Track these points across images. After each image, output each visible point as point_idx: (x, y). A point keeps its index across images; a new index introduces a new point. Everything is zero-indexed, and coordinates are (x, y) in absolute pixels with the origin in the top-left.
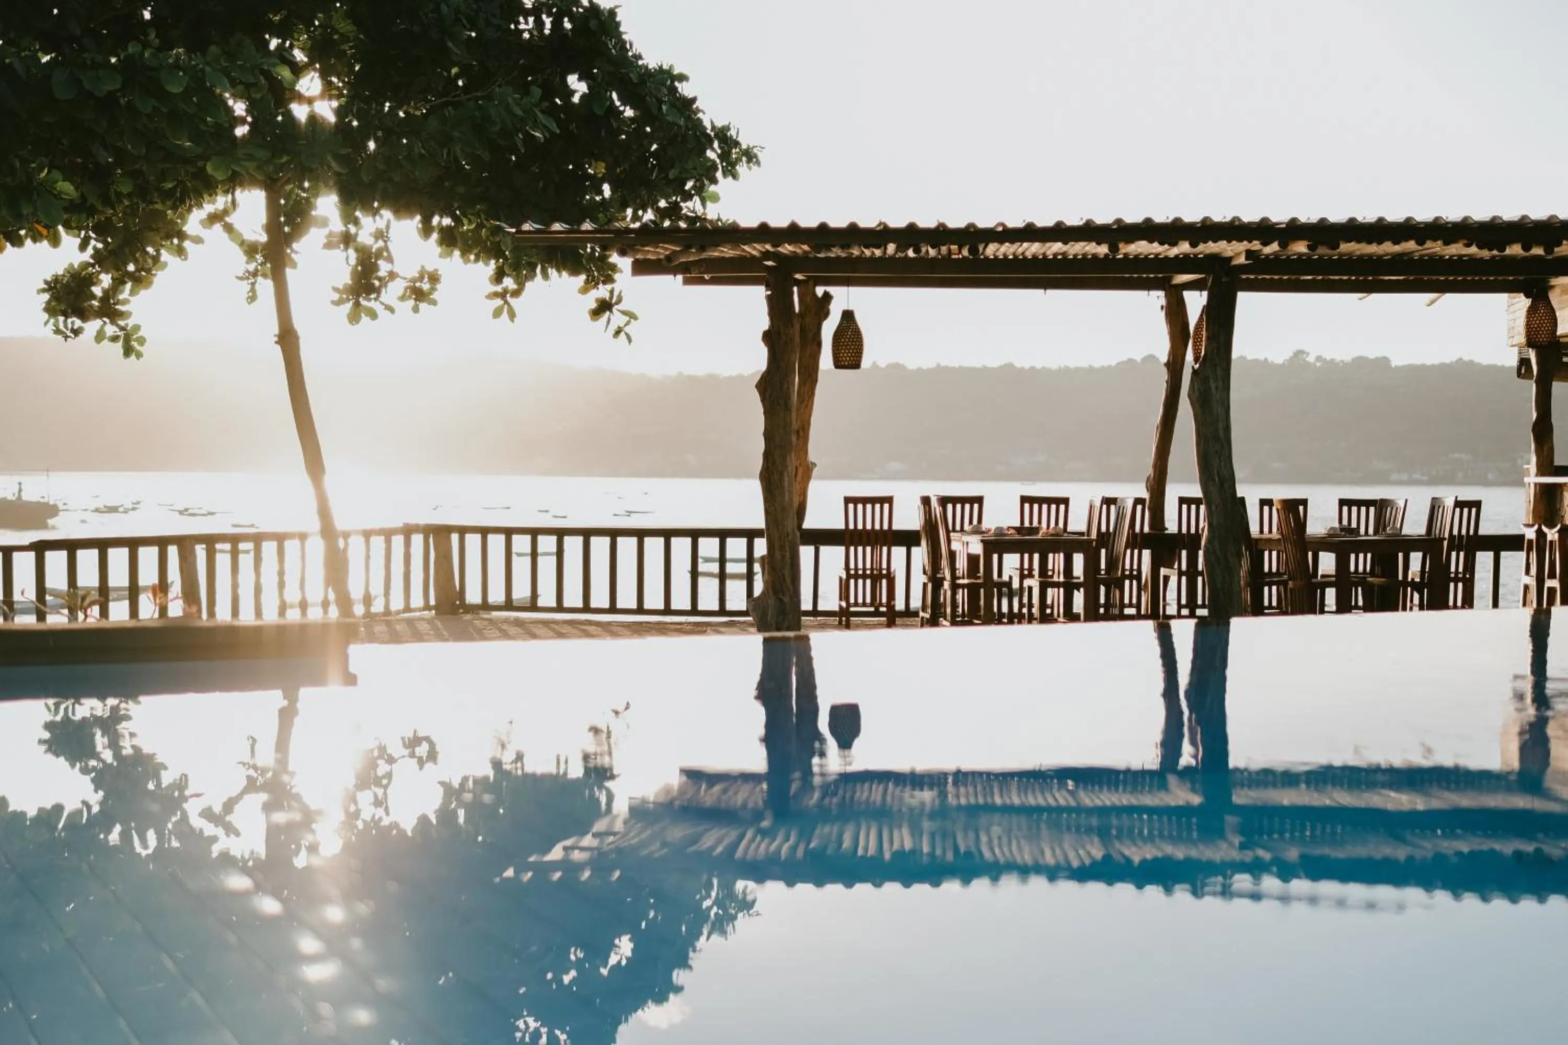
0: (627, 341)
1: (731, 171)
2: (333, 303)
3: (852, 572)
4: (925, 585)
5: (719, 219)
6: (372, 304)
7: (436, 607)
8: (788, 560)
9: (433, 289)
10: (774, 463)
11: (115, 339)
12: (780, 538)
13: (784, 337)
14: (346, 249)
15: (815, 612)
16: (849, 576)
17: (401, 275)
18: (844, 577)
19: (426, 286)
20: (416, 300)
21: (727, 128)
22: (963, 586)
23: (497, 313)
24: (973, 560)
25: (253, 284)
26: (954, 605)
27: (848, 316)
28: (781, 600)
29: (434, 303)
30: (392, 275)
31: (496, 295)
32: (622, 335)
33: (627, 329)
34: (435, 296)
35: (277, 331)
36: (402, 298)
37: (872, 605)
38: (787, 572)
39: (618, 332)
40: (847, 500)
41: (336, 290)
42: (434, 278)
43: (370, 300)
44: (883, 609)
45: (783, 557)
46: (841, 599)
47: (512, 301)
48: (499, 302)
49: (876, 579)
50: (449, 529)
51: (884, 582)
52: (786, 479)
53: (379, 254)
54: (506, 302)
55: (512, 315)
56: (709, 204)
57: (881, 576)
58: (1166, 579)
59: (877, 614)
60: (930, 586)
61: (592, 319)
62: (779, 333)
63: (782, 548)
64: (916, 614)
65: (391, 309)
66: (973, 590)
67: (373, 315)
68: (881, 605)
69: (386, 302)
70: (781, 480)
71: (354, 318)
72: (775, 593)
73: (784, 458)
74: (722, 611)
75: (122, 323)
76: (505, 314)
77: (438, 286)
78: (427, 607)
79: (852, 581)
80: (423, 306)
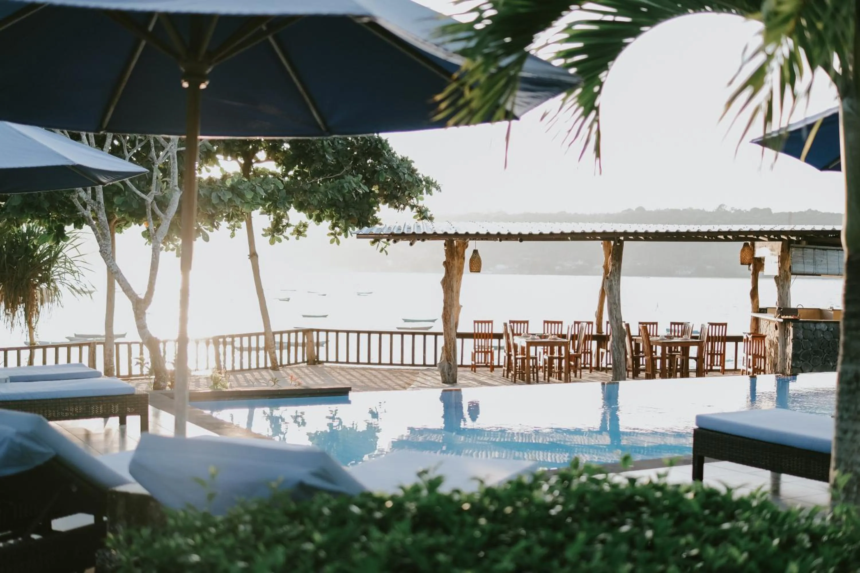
0: (385, 254)
1: (429, 191)
2: (263, 235)
3: (477, 350)
4: (505, 357)
5: (423, 206)
6: (281, 237)
7: (307, 362)
8: (452, 348)
9: (305, 230)
10: (447, 312)
11: (173, 250)
12: (449, 340)
13: (451, 264)
14: (270, 215)
15: (462, 366)
16: (475, 352)
17: (292, 224)
18: (474, 352)
19: (302, 230)
20: (298, 235)
21: (429, 177)
22: (519, 358)
23: (332, 242)
24: (523, 348)
25: (234, 230)
26: (516, 366)
27: (475, 252)
28: (450, 364)
29: (305, 236)
30: (288, 225)
31: (332, 234)
32: (384, 251)
33: (385, 249)
34: (306, 233)
35: (249, 254)
36: (292, 234)
37: (485, 363)
38: (452, 353)
39: (381, 251)
40: (475, 322)
41: (264, 230)
42: (305, 226)
43: (279, 235)
44: (489, 365)
45: (450, 347)
46: (472, 360)
47: (339, 237)
48: (333, 237)
49: (486, 353)
50: (312, 330)
51: (489, 354)
52: (452, 318)
53: (283, 217)
54: (336, 237)
55: (338, 243)
56: (419, 201)
57: (488, 352)
58: (602, 353)
59: (487, 366)
60: (507, 357)
61: (371, 245)
62: (449, 263)
63: (450, 344)
64: (501, 367)
65: (287, 238)
66: (523, 359)
67: (280, 241)
68: (488, 363)
69: (286, 235)
70: (450, 318)
71: (272, 242)
72: (448, 361)
73: (451, 309)
74: (424, 365)
75: (176, 243)
76: (335, 243)
77: (307, 229)
78: (303, 362)
79: (477, 354)
80: (300, 237)
